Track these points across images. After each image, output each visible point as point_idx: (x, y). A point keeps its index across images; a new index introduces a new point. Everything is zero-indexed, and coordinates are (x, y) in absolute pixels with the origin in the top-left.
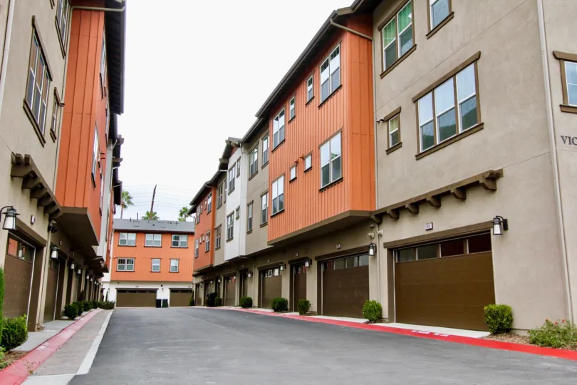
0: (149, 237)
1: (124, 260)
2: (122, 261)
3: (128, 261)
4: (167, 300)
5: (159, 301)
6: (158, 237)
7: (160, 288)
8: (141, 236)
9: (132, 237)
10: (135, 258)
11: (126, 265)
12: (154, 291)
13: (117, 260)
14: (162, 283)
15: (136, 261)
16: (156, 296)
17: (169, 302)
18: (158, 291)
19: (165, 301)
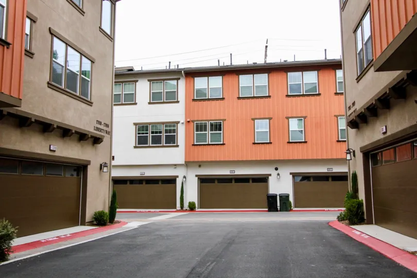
0: (245, 80)
1: (206, 126)
2: (201, 127)
3: (212, 125)
4: (287, 196)
5: (274, 197)
6: (262, 79)
7: (274, 173)
8: (231, 79)
9: (216, 82)
10: (224, 120)
11: (209, 132)
12: (264, 179)
13: (193, 126)
14: (277, 163)
15: (226, 126)
16: (267, 188)
17: (291, 199)
18: (270, 179)
19: (285, 198)
